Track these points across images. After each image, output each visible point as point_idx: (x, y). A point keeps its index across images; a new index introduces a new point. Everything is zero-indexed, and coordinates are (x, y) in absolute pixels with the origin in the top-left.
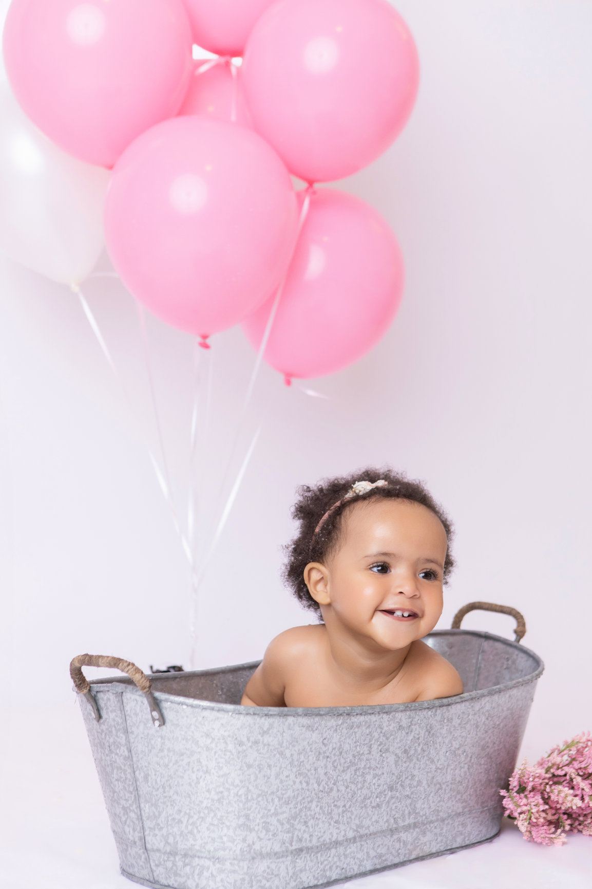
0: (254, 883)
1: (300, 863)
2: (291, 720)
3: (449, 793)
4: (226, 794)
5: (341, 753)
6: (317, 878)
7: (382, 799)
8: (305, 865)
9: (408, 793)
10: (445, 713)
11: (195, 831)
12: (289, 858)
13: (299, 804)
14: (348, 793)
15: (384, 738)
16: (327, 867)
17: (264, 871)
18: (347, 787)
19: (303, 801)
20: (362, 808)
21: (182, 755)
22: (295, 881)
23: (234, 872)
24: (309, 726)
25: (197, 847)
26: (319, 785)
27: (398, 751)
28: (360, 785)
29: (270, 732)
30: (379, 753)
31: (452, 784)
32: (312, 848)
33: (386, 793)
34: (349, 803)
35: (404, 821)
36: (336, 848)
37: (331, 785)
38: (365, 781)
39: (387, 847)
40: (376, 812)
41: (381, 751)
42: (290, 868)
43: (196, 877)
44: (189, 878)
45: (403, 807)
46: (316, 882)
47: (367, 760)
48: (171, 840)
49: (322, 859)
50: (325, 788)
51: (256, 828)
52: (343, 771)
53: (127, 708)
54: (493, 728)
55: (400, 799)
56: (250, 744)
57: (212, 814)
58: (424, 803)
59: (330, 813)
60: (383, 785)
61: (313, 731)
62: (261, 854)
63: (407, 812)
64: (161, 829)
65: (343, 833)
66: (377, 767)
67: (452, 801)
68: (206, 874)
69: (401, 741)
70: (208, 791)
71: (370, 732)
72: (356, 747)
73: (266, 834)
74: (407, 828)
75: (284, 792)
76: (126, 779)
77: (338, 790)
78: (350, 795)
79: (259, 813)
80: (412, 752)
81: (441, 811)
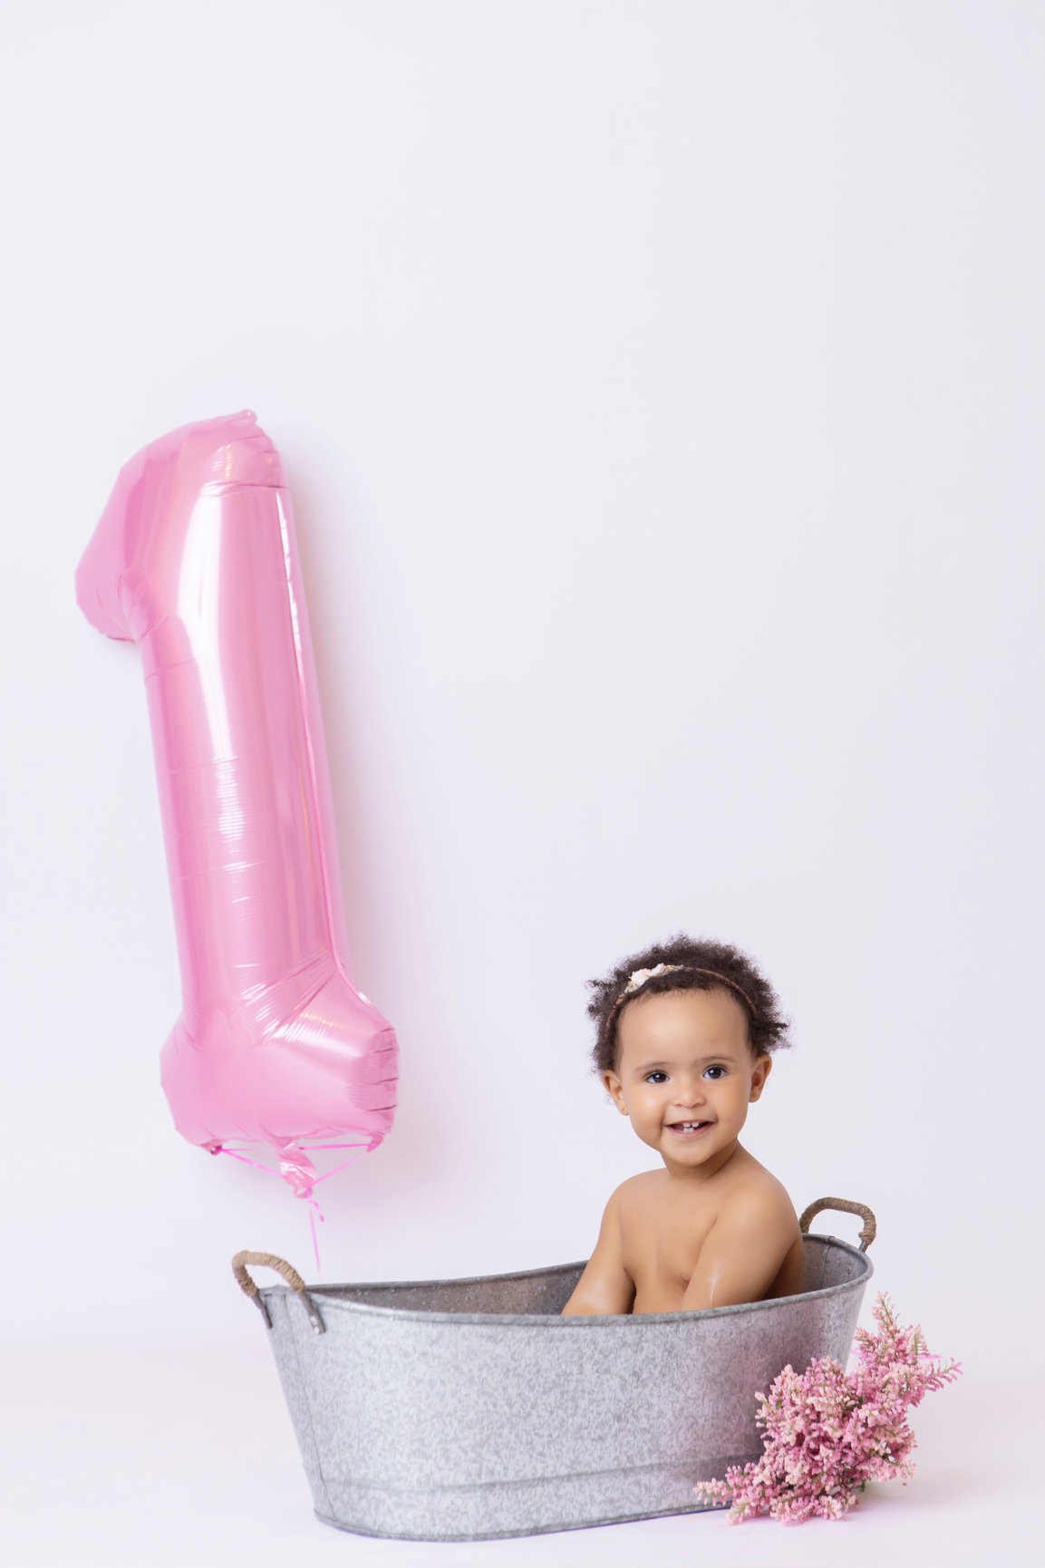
0: (437, 1521)
1: (493, 1500)
2: (465, 1328)
3: (709, 1429)
4: (395, 1413)
5: (538, 1371)
6: (519, 1521)
7: (605, 1431)
8: (501, 1504)
9: (644, 1426)
10: (693, 1329)
11: (367, 1458)
12: (479, 1493)
13: (485, 1429)
14: (554, 1420)
15: (601, 1357)
16: (533, 1509)
17: (448, 1508)
18: (552, 1413)
19: (491, 1426)
20: (576, 1439)
21: (345, 1367)
22: (489, 1522)
23: (413, 1506)
24: (491, 1337)
25: (370, 1476)
26: (511, 1407)
27: (623, 1373)
28: (570, 1412)
29: (440, 1342)
30: (596, 1374)
31: (713, 1418)
32: (508, 1483)
33: (611, 1423)
34: (557, 1433)
35: (642, 1459)
36: (543, 1486)
37: (528, 1409)
38: (577, 1407)
39: (620, 1491)
40: (599, 1446)
41: (597, 1371)
42: (481, 1506)
43: (373, 1512)
44: (365, 1514)
45: (638, 1442)
46: (518, 1526)
47: (578, 1381)
48: (344, 1468)
49: (525, 1499)
50: (519, 1412)
51: (434, 1455)
52: (544, 1393)
53: (291, 1314)
54: (775, 1351)
55: (634, 1433)
56: (417, 1356)
57: (382, 1438)
58: (672, 1440)
59: (531, 1443)
60: (606, 1414)
61: (497, 1343)
62: (442, 1486)
63: (645, 1449)
64: (334, 1455)
65: (551, 1468)
66: (593, 1391)
67: (717, 1441)
68: (383, 1509)
69: (627, 1360)
70: (376, 1409)
71: (579, 1348)
72: (560, 1365)
73: (446, 1463)
74: (649, 1469)
75: (464, 1414)
76: (299, 1397)
77: (539, 1416)
78: (556, 1423)
79: (435, 1436)
80: (645, 1375)
81: (699, 1452)
